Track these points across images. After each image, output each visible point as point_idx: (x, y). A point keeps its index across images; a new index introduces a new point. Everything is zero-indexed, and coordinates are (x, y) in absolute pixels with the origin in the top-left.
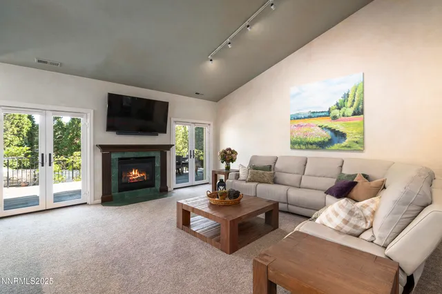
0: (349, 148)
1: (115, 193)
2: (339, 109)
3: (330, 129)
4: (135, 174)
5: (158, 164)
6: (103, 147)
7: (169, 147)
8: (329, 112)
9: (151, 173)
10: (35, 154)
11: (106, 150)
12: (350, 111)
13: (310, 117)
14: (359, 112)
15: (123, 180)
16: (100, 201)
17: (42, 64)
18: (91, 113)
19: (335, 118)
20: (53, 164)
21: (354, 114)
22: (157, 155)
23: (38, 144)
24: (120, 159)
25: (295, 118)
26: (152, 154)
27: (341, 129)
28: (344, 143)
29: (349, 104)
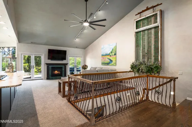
0: (113, 65)
1: (50, 77)
2: (111, 53)
3: (109, 59)
4: (56, 72)
5: (63, 69)
6: (47, 64)
7: (67, 64)
8: (109, 54)
9: (61, 72)
10: (30, 66)
11: (48, 65)
12: (113, 54)
13: (106, 55)
14: (115, 54)
15: (53, 73)
16: (46, 79)
17: (32, 43)
18: (44, 55)
19: (110, 56)
20: (34, 68)
21: (114, 55)
22: (63, 66)
23: (31, 63)
24: (52, 67)
25: (103, 55)
26: (62, 66)
27: (112, 59)
28: (112, 63)
29: (113, 52)
